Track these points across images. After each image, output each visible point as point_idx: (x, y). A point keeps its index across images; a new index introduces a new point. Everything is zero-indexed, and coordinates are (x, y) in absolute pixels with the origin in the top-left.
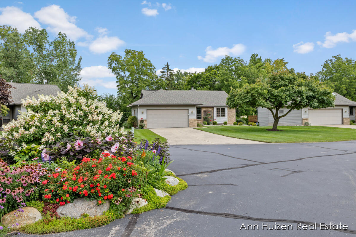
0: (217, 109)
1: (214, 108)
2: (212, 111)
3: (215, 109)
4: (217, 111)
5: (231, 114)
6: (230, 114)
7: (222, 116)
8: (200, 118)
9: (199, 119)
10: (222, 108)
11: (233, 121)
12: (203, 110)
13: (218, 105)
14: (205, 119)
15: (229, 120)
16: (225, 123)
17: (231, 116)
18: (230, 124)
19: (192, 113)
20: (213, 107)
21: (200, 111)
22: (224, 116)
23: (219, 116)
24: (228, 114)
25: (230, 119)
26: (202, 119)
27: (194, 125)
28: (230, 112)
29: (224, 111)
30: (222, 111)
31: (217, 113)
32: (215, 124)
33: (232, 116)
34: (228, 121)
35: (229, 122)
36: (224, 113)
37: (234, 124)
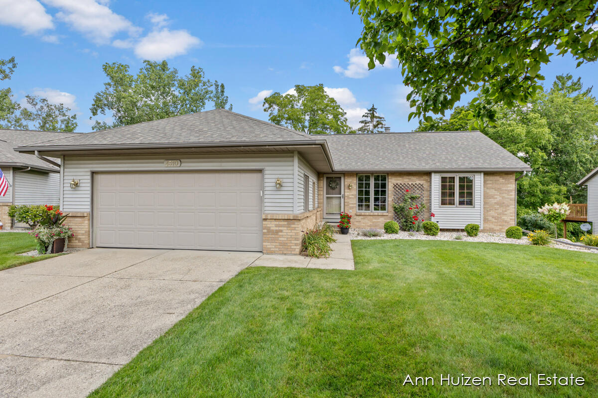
0: (444, 180)
1: (433, 175)
2: (426, 185)
3: (436, 180)
4: (443, 187)
5: (499, 198)
6: (492, 197)
7: (461, 203)
8: (383, 208)
9: (380, 212)
10: (460, 178)
11: (506, 222)
12: (391, 182)
13: (448, 167)
14: (399, 212)
15: (490, 218)
16: (472, 231)
17: (497, 203)
18: (492, 231)
19: (279, 186)
20: (428, 174)
21: (384, 186)
22: (470, 203)
23: (452, 203)
24: (486, 196)
25: (492, 213)
26: (389, 213)
27: (283, 244)
28: (492, 192)
29: (470, 187)
30: (461, 187)
31: (443, 194)
32: (431, 230)
33: (501, 204)
34: (486, 220)
35: (488, 226)
36: (470, 194)
37: (510, 234)
